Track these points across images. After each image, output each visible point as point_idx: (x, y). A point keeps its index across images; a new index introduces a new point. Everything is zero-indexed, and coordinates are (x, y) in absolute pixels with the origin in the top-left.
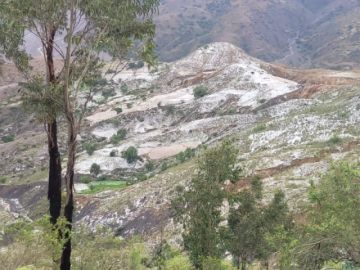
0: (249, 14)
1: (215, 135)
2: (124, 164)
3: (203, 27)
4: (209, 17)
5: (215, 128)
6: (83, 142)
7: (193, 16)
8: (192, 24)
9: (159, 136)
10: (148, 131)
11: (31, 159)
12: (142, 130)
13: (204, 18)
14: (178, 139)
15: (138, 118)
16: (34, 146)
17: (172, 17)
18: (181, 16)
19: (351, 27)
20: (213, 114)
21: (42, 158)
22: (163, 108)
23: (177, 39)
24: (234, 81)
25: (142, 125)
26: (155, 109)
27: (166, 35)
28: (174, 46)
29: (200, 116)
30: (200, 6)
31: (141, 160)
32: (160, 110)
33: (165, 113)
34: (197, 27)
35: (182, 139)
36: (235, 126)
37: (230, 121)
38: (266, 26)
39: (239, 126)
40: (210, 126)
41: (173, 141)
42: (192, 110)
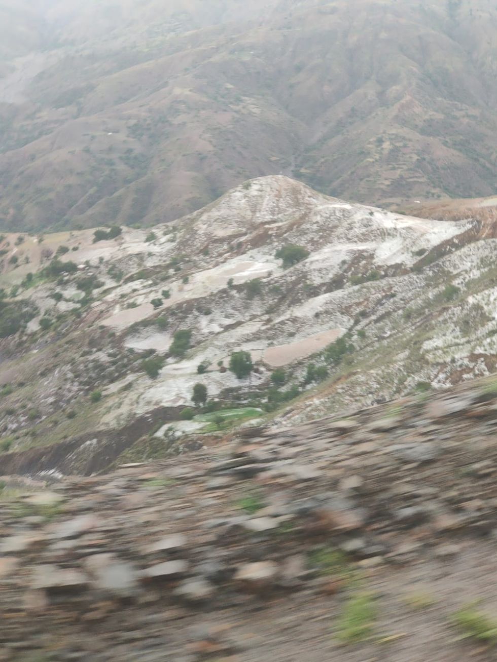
0: (208, 135)
1: (364, 314)
2: (233, 382)
3: (132, 167)
4: (138, 148)
5: (358, 304)
6: (114, 363)
7: (110, 150)
8: (111, 163)
9: (259, 331)
10: (228, 328)
11: (30, 405)
12: (216, 328)
13: (130, 151)
14: (298, 330)
15: (199, 309)
16: (21, 385)
17: (72, 153)
18: (87, 151)
19: (380, 141)
20: (336, 283)
21: (51, 400)
22: (239, 288)
23: (92, 191)
24: (340, 230)
25: (212, 321)
26: (224, 291)
27: (69, 187)
28: (91, 204)
29: (313, 292)
30: (116, 131)
31: (257, 371)
32: (234, 292)
33: (243, 295)
34: (121, 167)
35: (306, 329)
36: (393, 296)
37: (378, 289)
38: (240, 153)
39: (399, 296)
40: (347, 302)
41: (292, 335)
42: (295, 283)
